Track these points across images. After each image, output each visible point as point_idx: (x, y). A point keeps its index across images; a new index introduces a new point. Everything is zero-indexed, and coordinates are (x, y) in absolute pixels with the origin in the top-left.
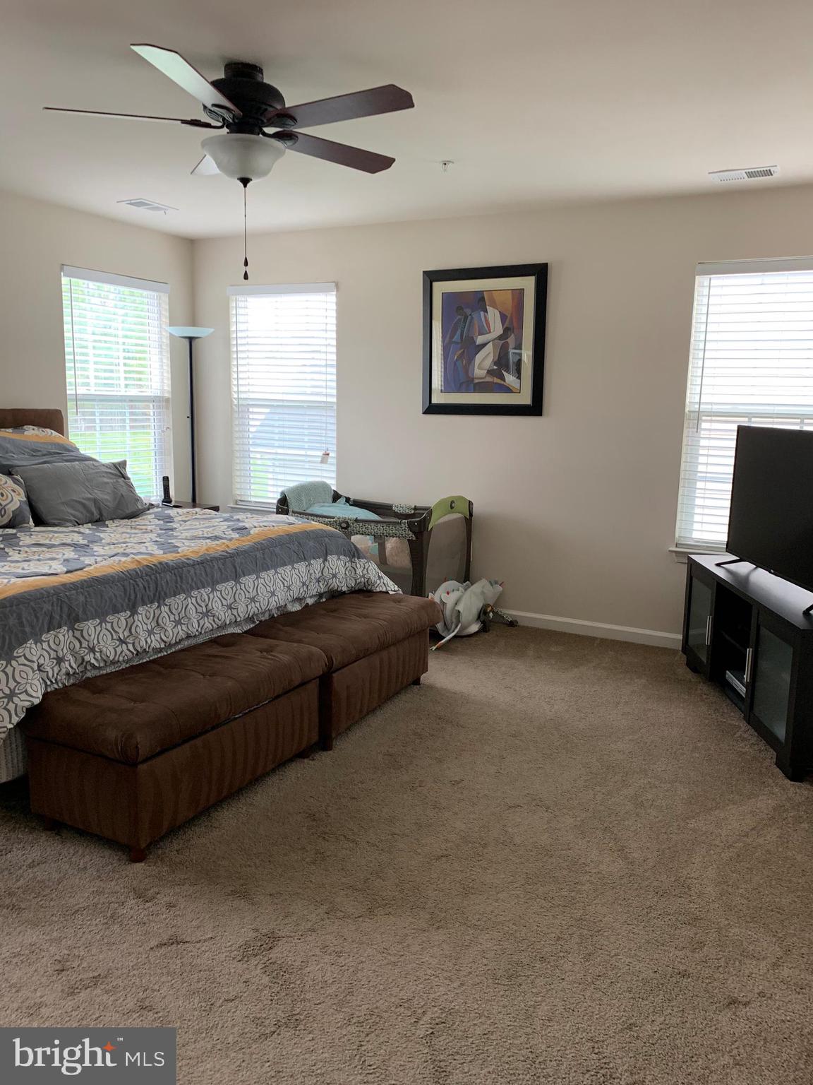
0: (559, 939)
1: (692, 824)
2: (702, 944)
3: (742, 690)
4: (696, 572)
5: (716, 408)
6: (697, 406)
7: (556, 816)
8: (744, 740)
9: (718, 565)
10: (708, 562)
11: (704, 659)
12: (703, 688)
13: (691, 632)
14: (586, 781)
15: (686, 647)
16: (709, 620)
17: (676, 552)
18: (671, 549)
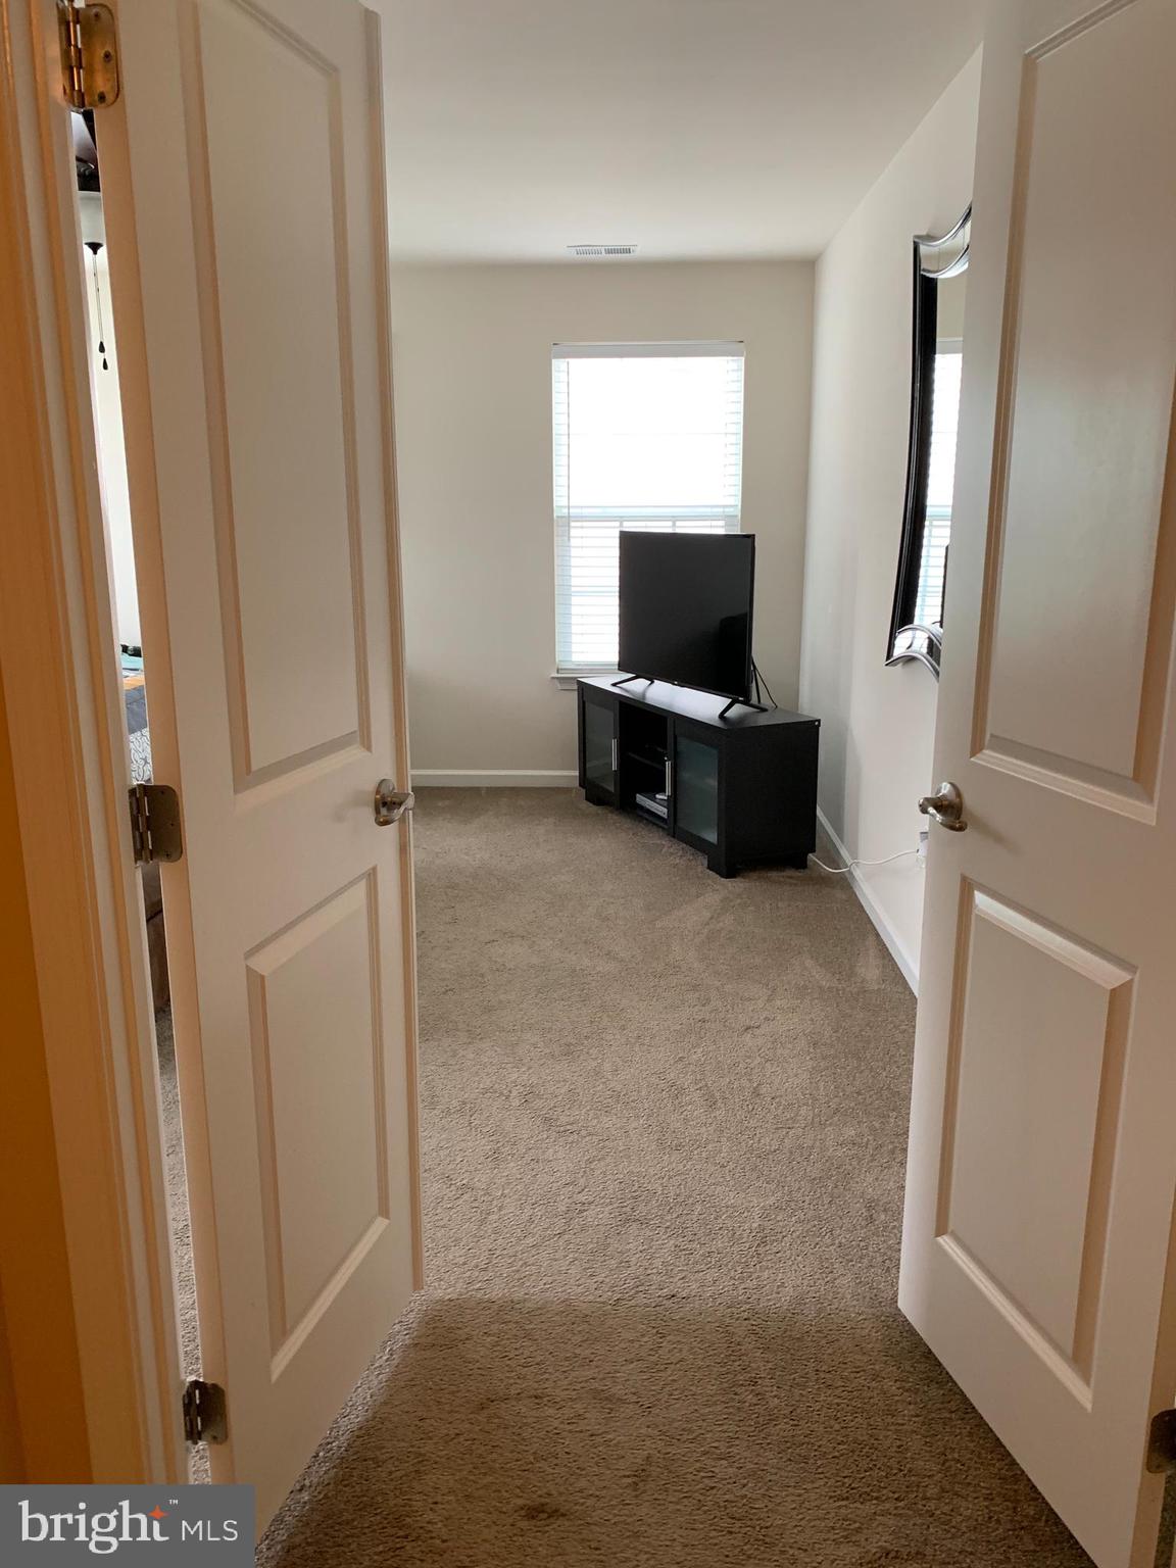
0: (592, 1022)
1: (659, 924)
2: (708, 1000)
3: (662, 811)
4: (588, 695)
5: (586, 512)
6: (566, 511)
7: (534, 942)
8: (672, 854)
9: (614, 685)
10: (604, 683)
11: (612, 789)
12: (613, 817)
13: (588, 766)
14: (545, 911)
15: (584, 780)
16: (614, 743)
17: (558, 678)
18: (553, 675)
